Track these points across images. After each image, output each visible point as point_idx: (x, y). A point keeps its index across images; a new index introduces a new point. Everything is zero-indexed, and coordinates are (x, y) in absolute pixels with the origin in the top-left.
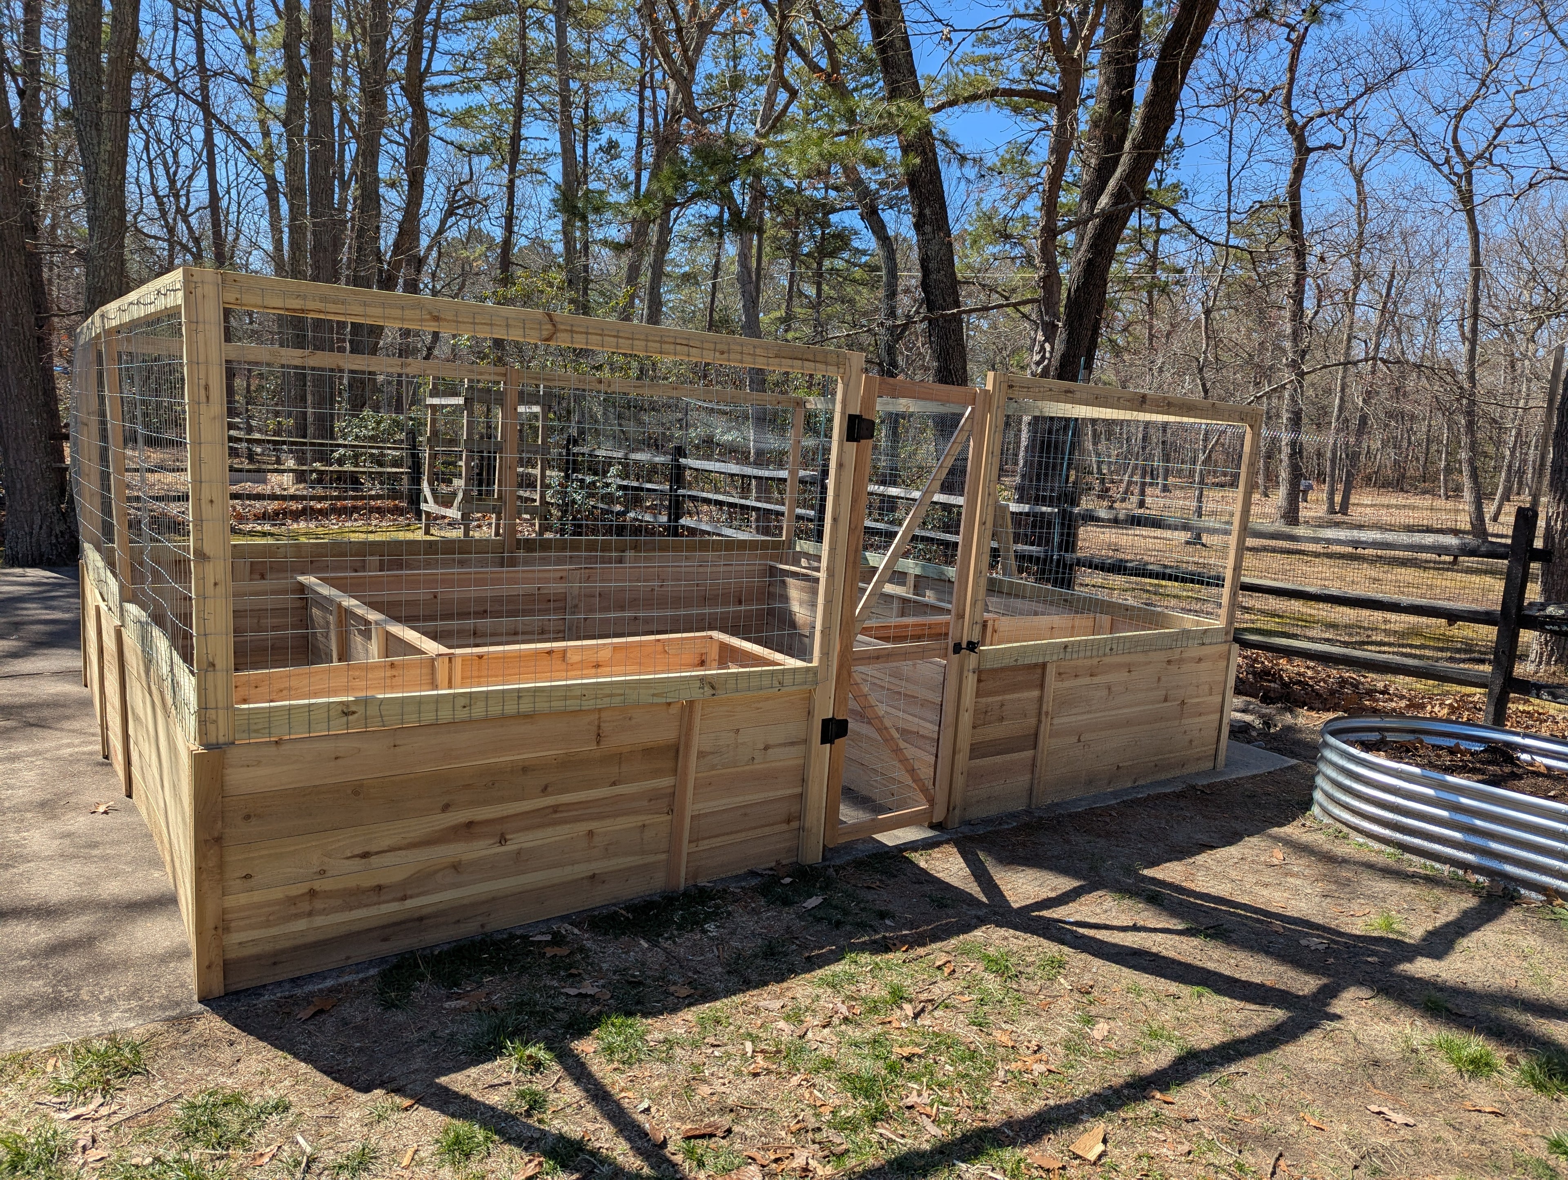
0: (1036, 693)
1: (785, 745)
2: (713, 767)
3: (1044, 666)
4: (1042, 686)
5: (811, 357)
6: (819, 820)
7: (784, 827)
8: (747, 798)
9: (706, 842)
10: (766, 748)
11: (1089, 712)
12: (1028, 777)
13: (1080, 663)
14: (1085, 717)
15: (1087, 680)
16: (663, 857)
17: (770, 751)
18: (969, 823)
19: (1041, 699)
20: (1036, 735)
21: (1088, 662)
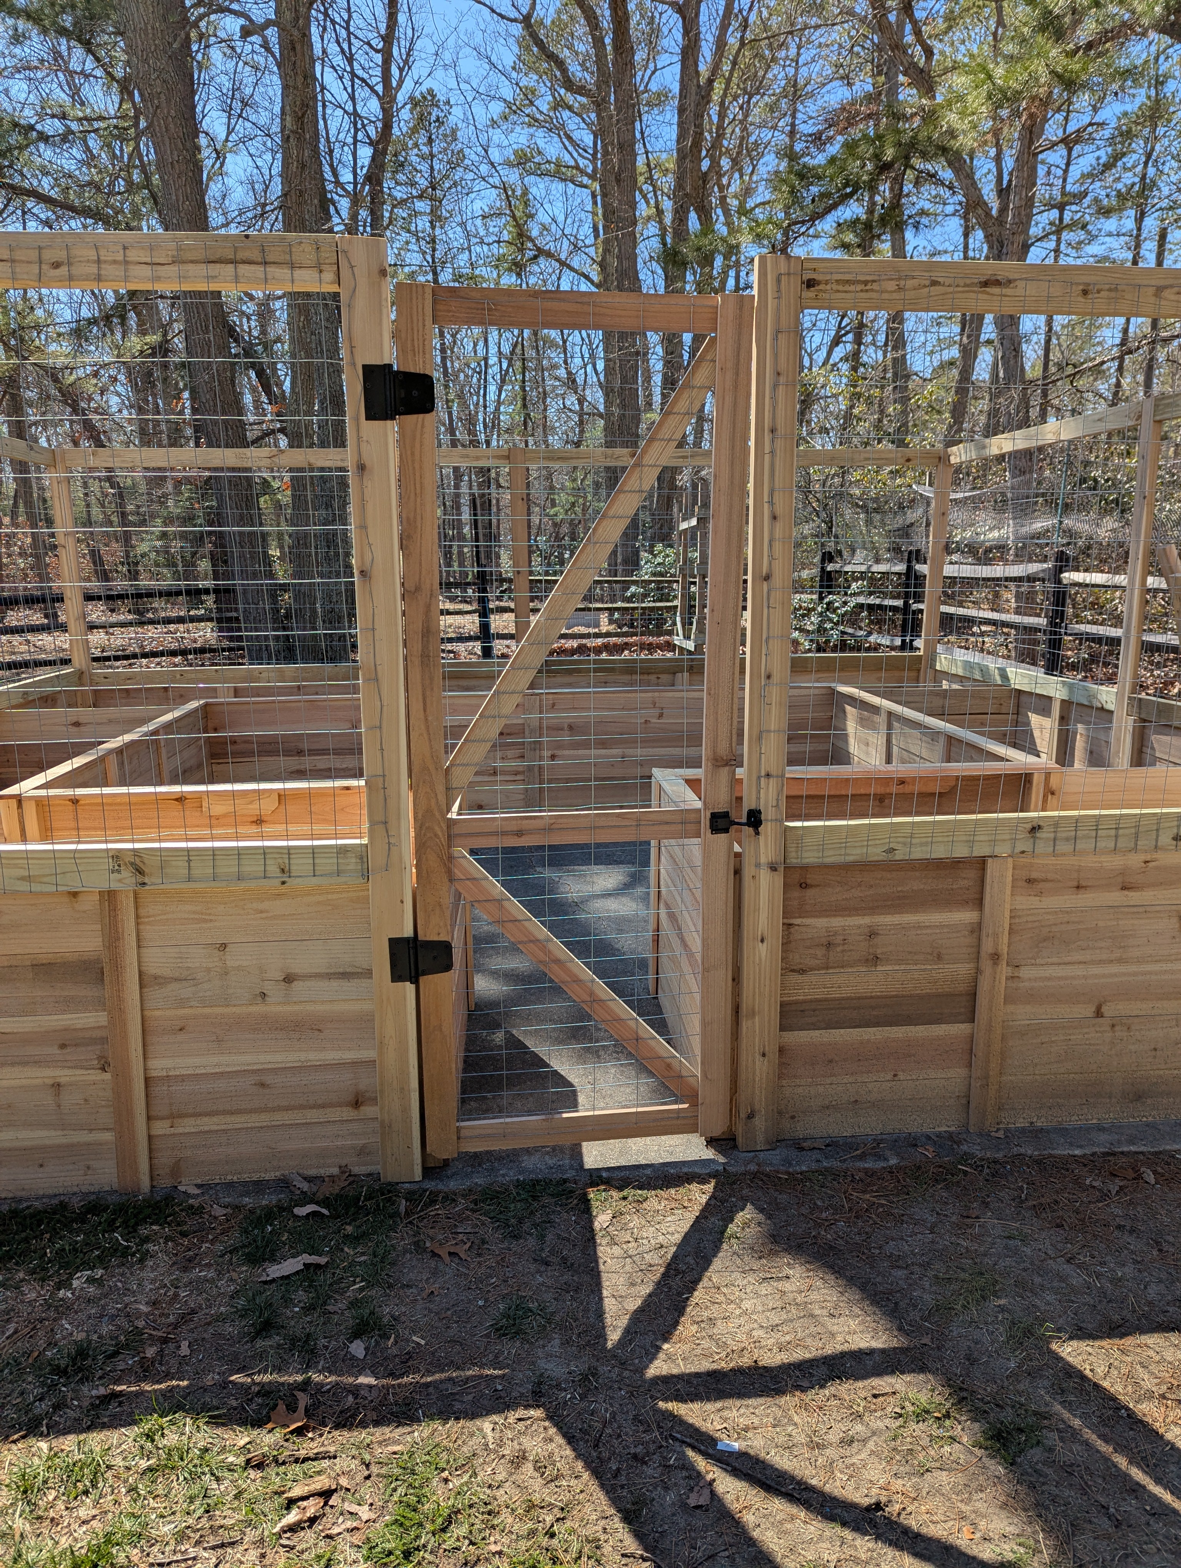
0: (968, 916)
1: (329, 976)
2: (182, 1003)
3: (981, 863)
4: (979, 903)
5: (256, 255)
6: (406, 1110)
7: (348, 1113)
8: (262, 1058)
9: (191, 1121)
10: (289, 979)
11: (1120, 961)
12: (962, 1072)
13: (1090, 861)
14: (1114, 969)
15: (1116, 897)
16: (108, 1136)
17: (297, 985)
18: (798, 1145)
19: (977, 929)
20: (973, 995)
21: (1116, 862)
